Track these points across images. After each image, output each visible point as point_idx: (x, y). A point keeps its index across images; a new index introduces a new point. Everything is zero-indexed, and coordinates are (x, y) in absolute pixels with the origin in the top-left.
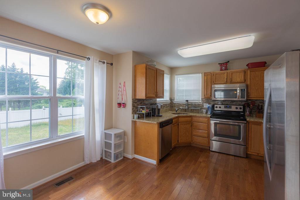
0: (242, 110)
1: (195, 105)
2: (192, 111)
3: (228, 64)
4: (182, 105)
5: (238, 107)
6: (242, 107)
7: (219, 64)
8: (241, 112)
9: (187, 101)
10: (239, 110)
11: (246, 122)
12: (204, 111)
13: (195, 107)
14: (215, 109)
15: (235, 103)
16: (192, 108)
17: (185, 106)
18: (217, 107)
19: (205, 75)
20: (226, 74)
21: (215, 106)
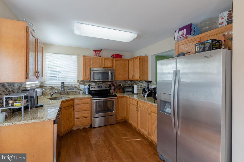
0: (109, 89)
1: (72, 86)
2: (69, 93)
3: (101, 52)
4: (56, 88)
5: (107, 86)
6: (109, 86)
7: (94, 50)
8: (108, 90)
9: (63, 83)
10: (107, 89)
11: (116, 97)
12: (81, 92)
13: (72, 89)
14: (91, 89)
15: (104, 83)
16: (69, 90)
17: (61, 88)
18: (92, 88)
19: (83, 58)
20: (100, 60)
21: (91, 86)
